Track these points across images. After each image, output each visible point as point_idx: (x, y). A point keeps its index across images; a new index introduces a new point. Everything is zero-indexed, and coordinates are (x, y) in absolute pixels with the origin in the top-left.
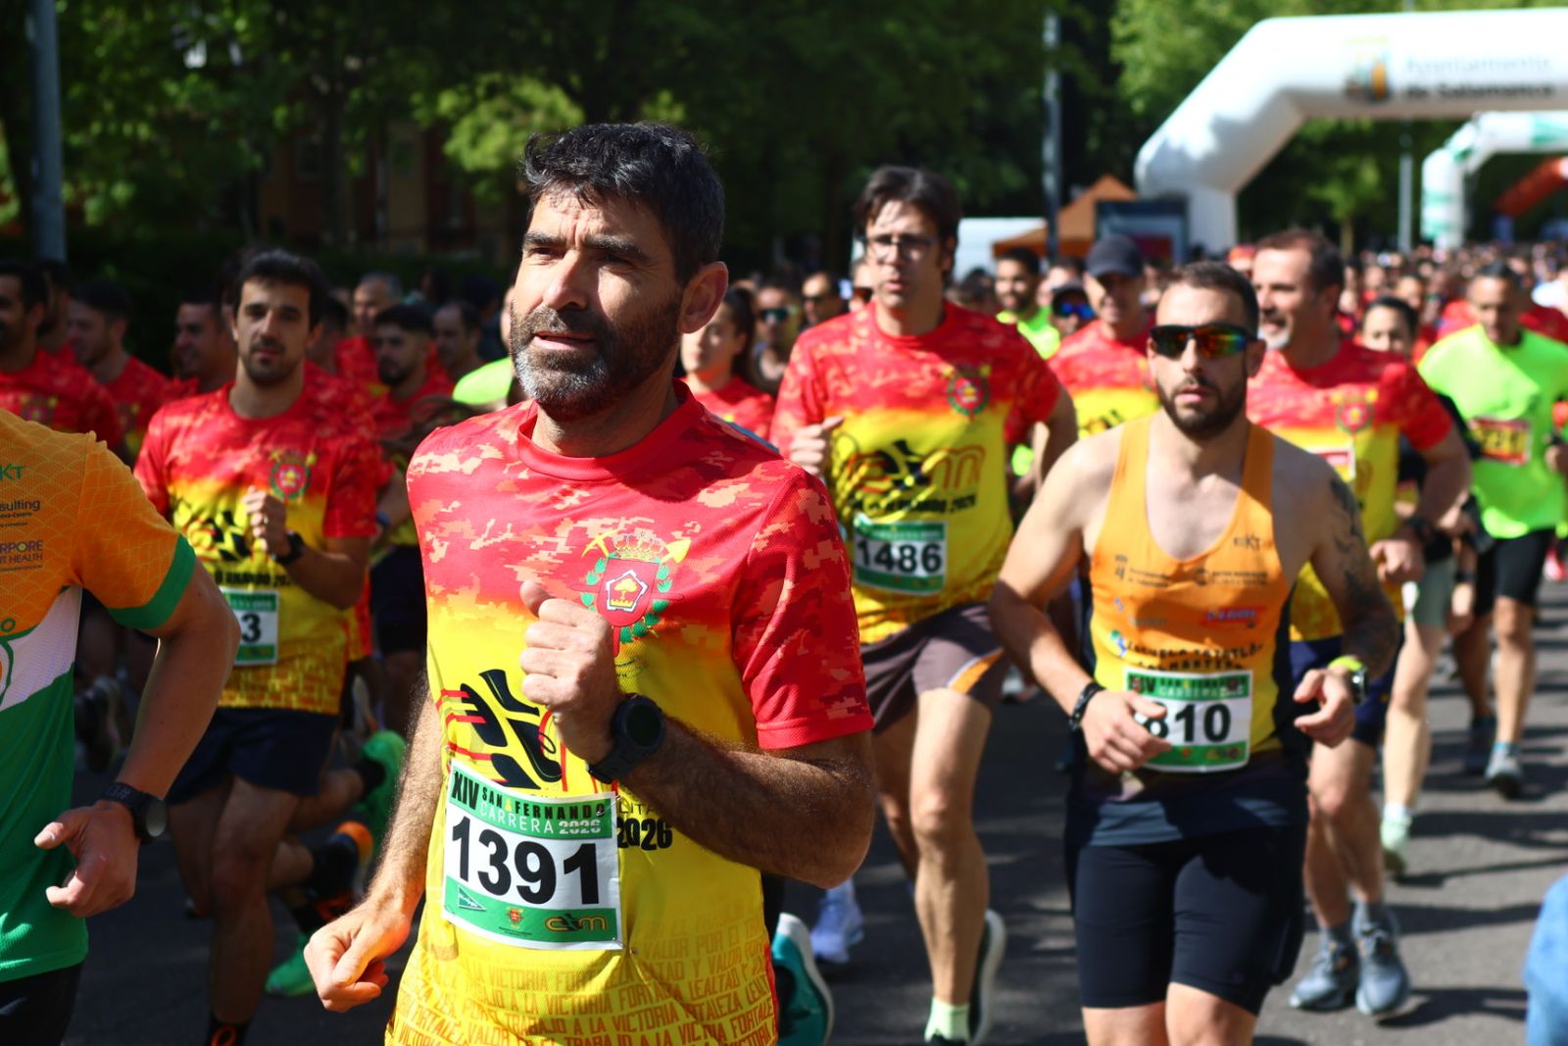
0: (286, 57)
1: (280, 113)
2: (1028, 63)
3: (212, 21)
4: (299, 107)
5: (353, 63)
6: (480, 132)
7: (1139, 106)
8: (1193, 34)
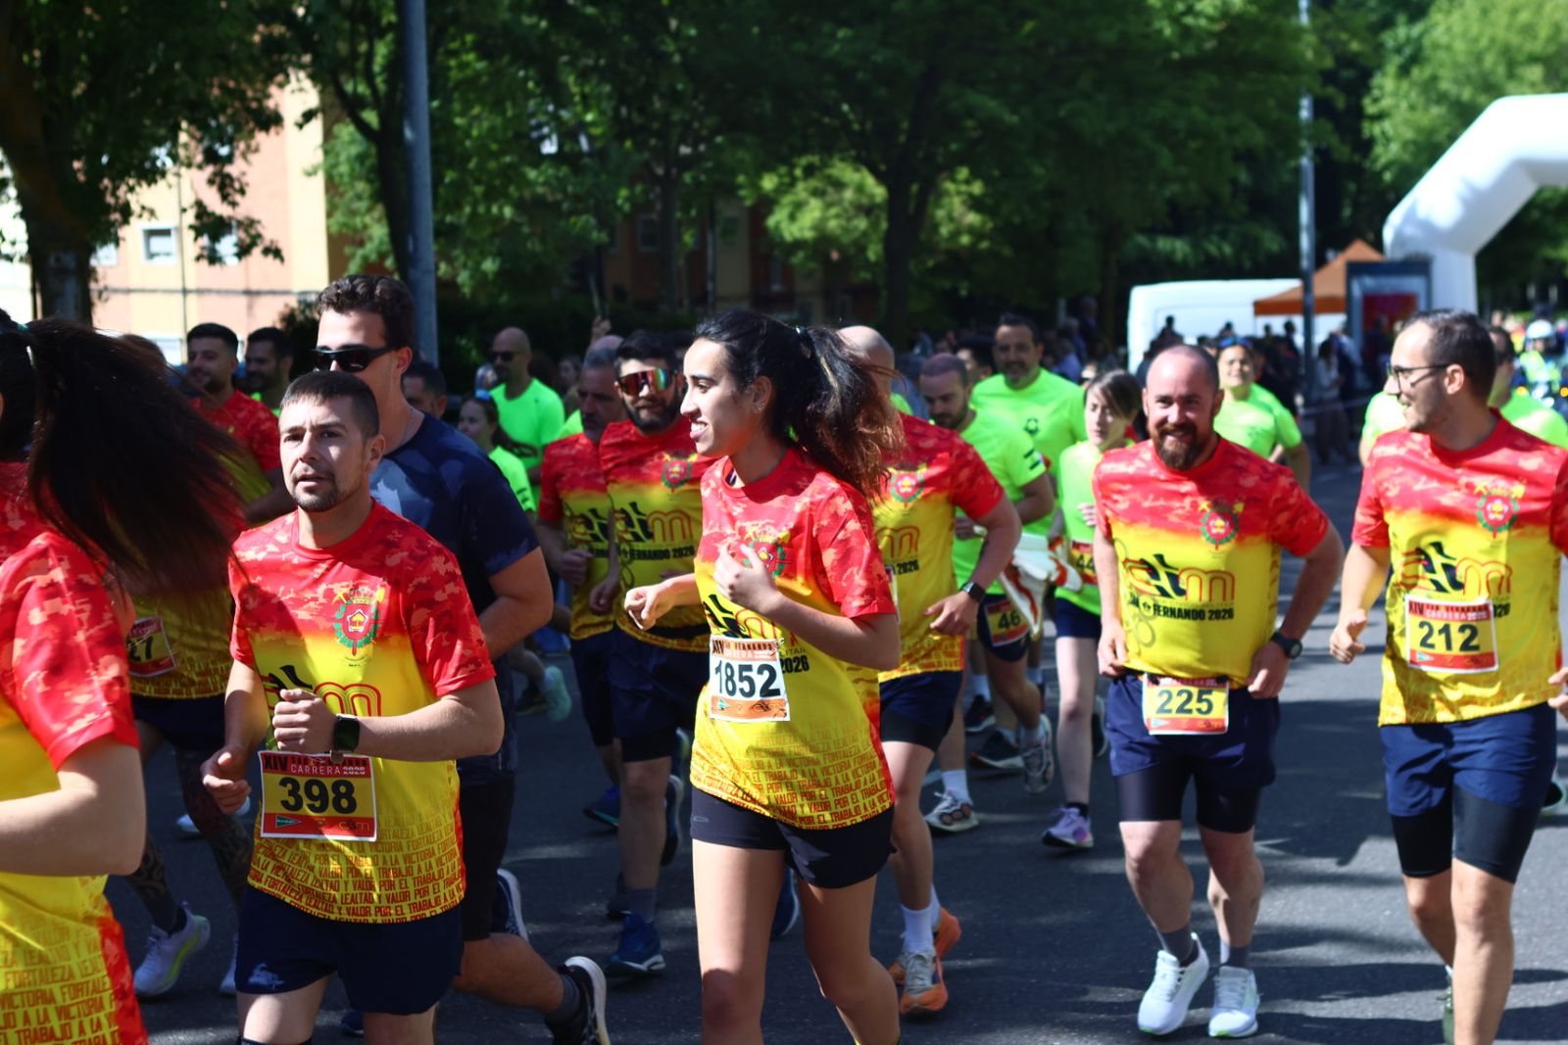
0: (628, 144)
1: (624, 193)
2: (1285, 137)
3: (565, 114)
4: (639, 188)
5: (685, 150)
6: (799, 206)
7: (1388, 176)
8: (1436, 111)
